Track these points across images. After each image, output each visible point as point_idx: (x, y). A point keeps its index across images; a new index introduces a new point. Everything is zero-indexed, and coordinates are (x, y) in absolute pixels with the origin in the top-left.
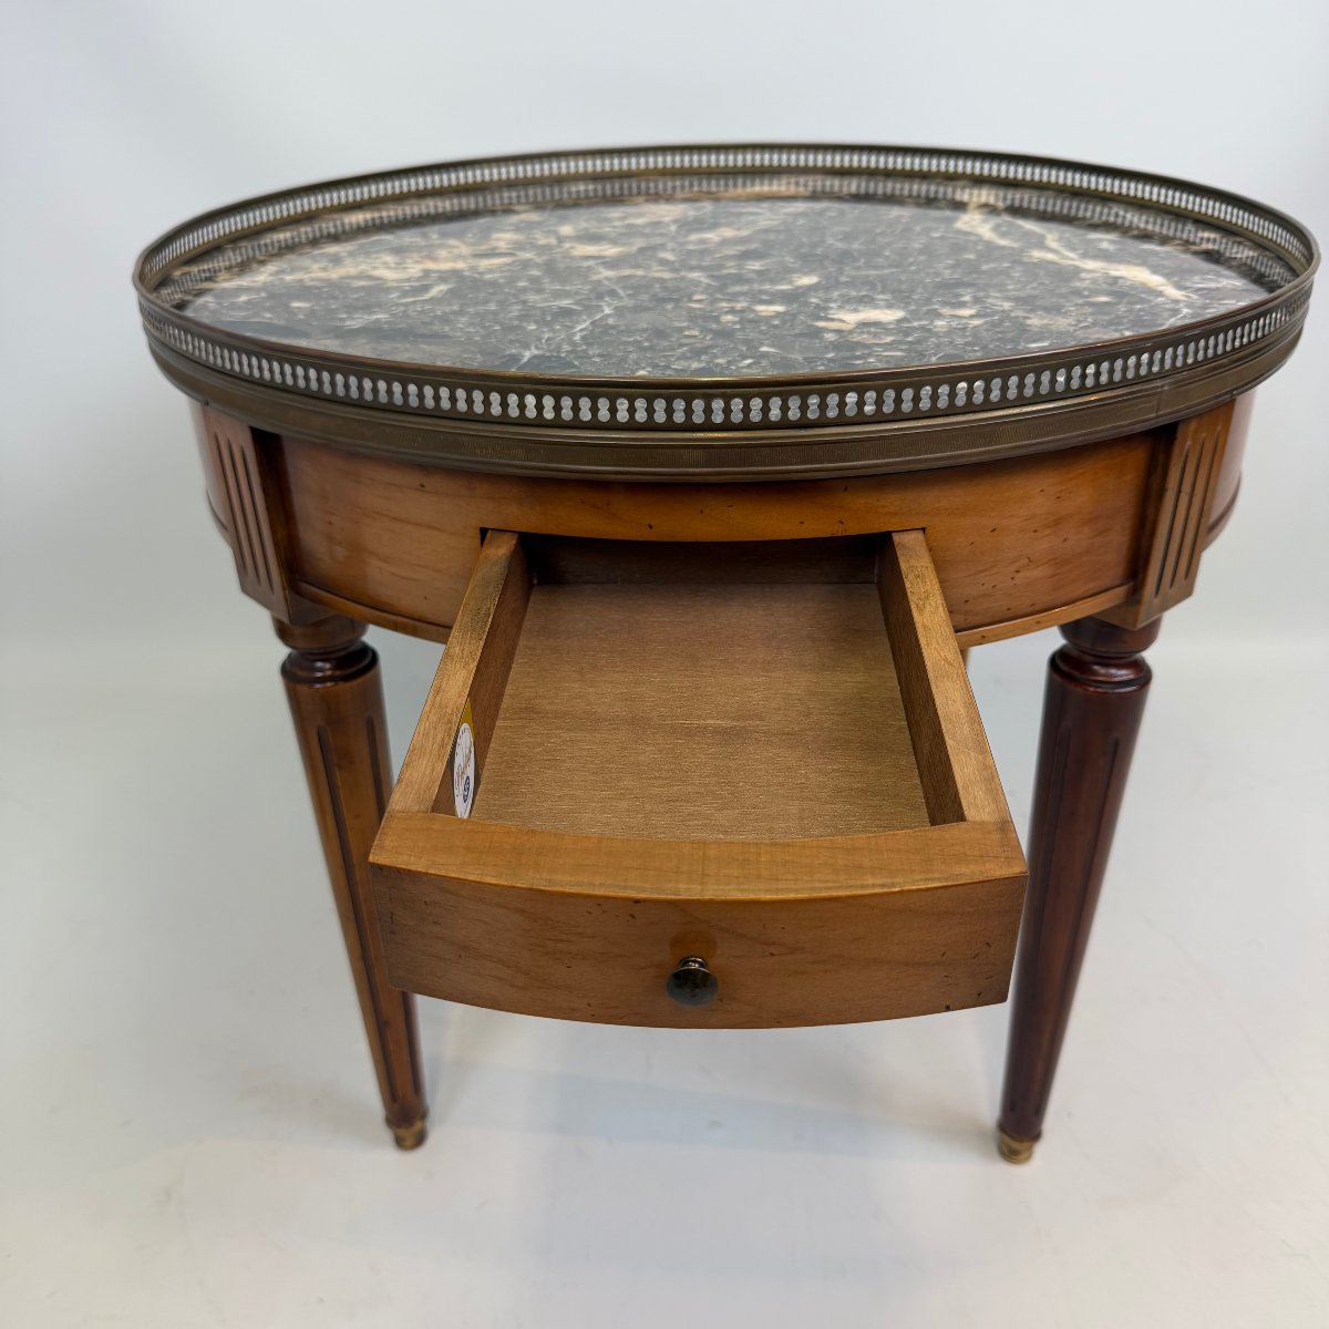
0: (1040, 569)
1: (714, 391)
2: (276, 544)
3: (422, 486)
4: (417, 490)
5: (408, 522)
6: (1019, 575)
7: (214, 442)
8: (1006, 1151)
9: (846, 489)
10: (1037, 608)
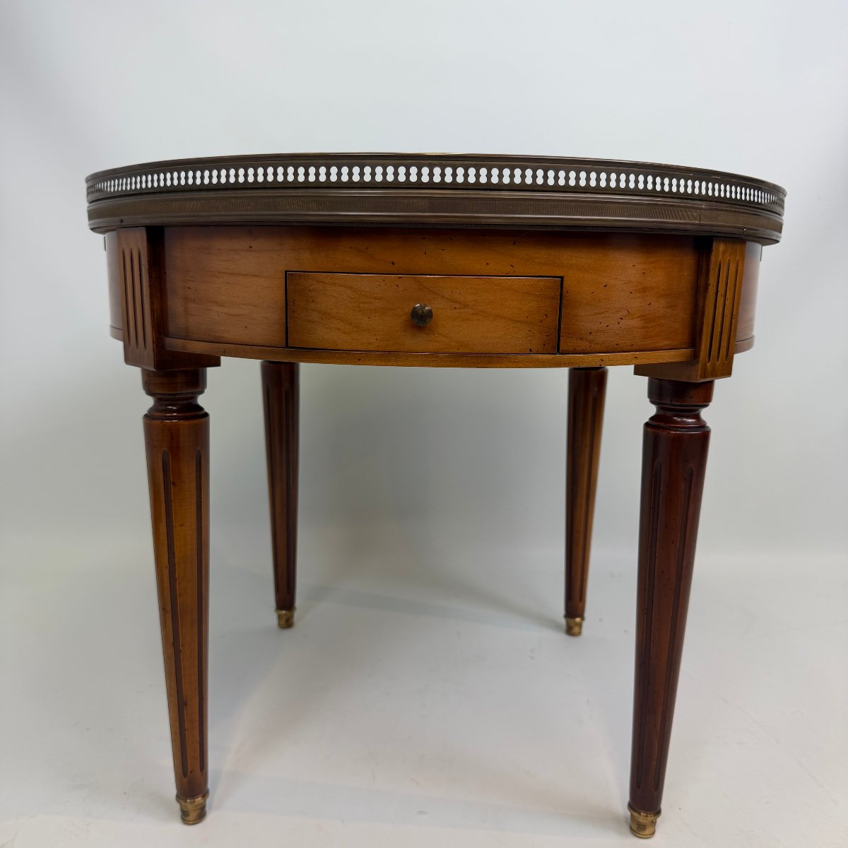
0: (635, 320)
1: (435, 162)
2: (152, 311)
3: (251, 247)
4: (248, 250)
5: (239, 274)
6: (622, 322)
7: (122, 255)
8: (635, 827)
9: (514, 243)
10: (634, 348)
